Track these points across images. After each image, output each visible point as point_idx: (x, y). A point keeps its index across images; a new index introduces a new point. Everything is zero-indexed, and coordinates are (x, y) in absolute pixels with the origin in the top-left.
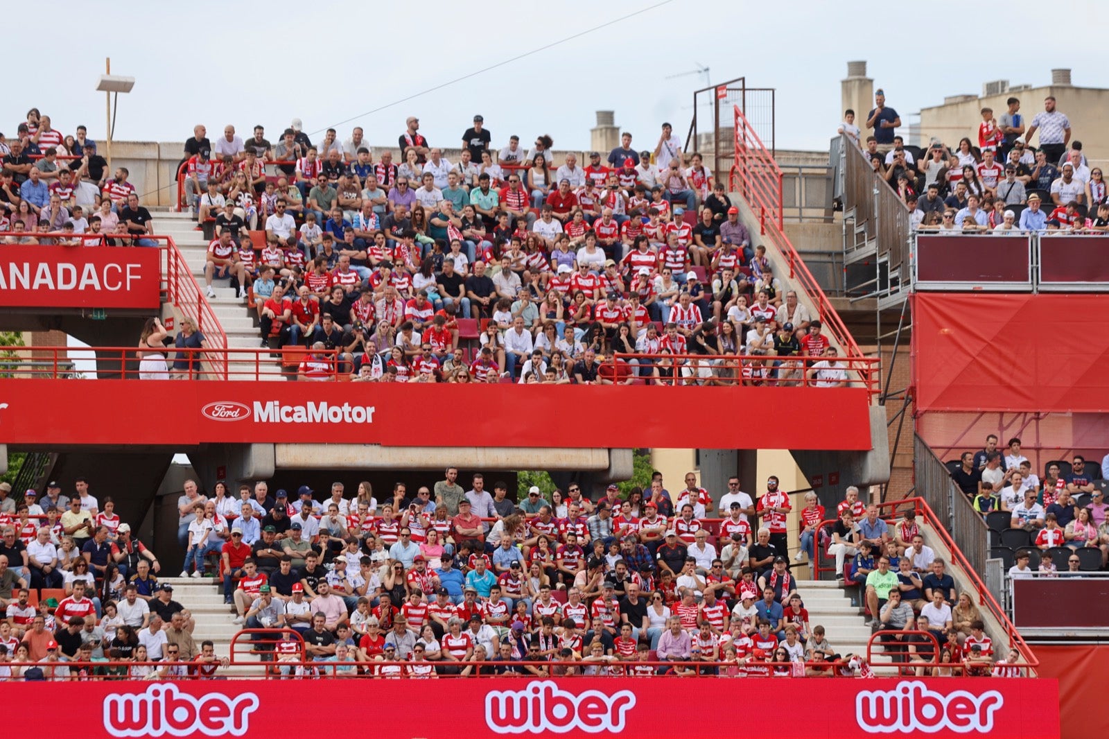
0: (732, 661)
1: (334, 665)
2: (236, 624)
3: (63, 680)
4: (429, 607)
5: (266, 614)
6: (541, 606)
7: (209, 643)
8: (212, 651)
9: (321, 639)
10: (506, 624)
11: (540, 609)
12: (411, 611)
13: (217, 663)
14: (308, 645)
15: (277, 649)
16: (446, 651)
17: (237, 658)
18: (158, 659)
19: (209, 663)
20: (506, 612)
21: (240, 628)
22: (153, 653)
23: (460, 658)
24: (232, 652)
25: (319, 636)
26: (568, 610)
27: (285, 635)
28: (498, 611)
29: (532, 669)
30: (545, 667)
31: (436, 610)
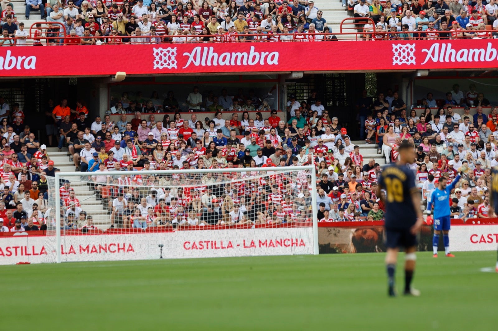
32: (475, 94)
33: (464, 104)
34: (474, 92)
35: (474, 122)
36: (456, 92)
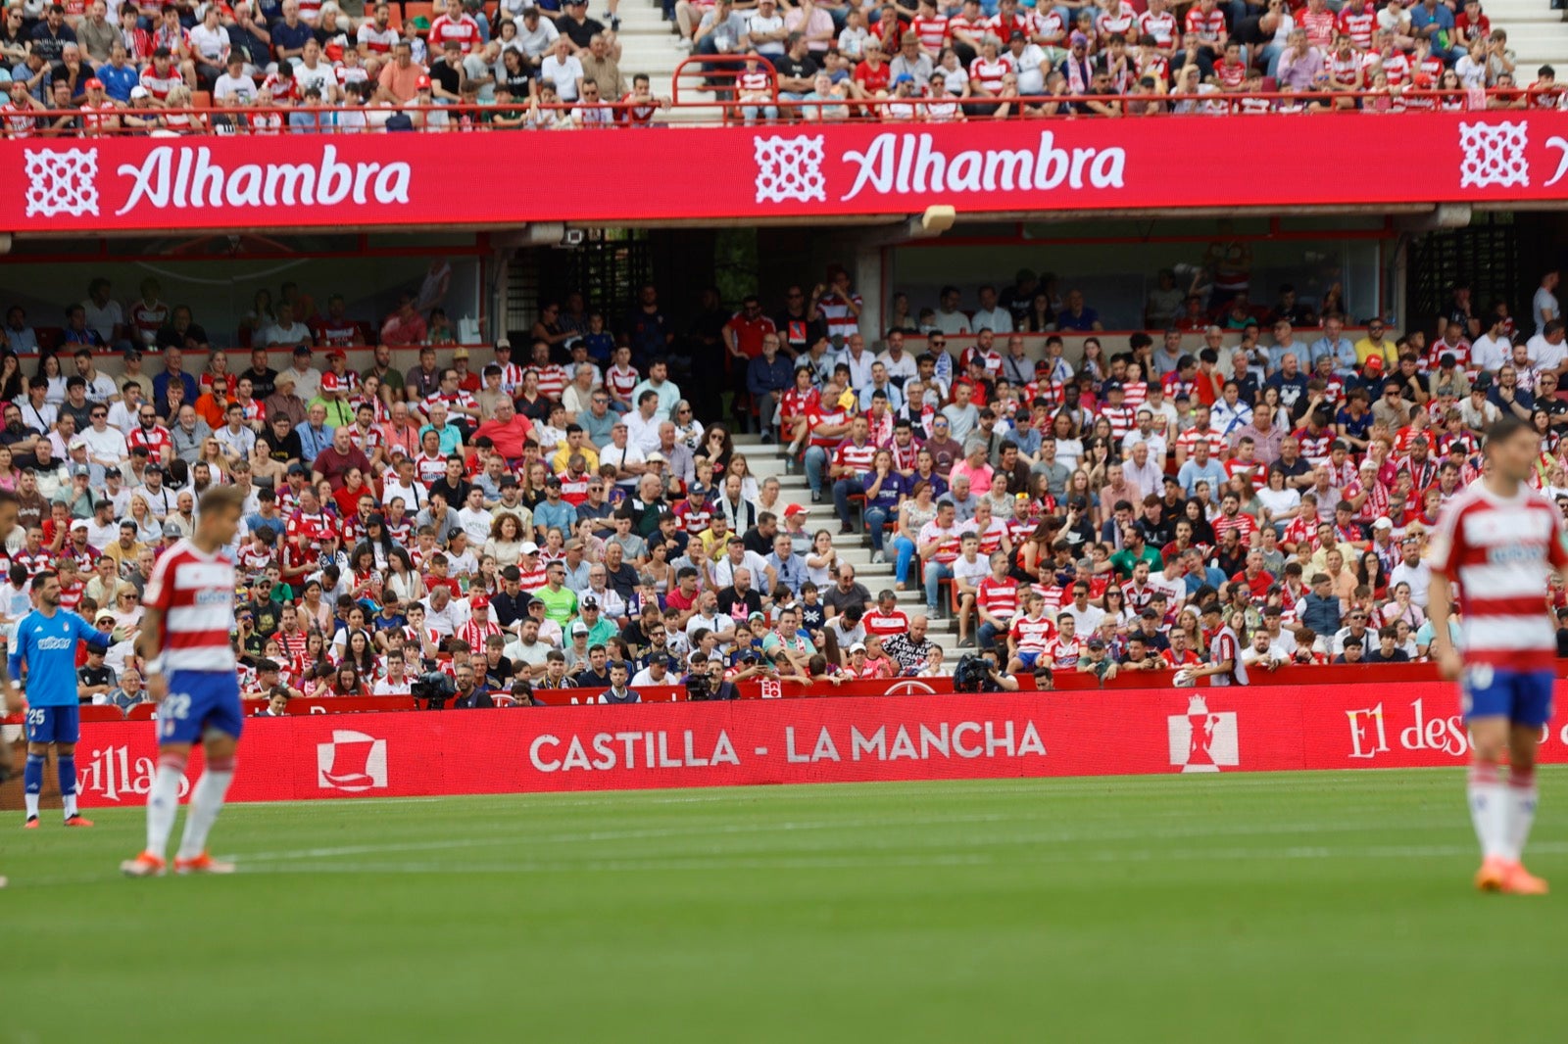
0: (1382, 90)
1: (819, 105)
2: (680, 49)
3: (440, 130)
4: (953, 22)
5: (721, 35)
6: (1108, 19)
7: (644, 77)
8: (647, 88)
9: (799, 68)
10: (1063, 44)
11: (1107, 23)
12: (925, 27)
13: (654, 105)
14: (782, 80)
15: (738, 84)
16: (976, 83)
17: (683, 97)
18: (574, 100)
19: (644, 105)
20: (1061, 27)
21: (685, 55)
22: (565, 91)
23: (997, 93)
24: (675, 89)
25: (797, 64)
26: (1148, 24)
27: (750, 65)
28: (1050, 26)
29: (1098, 106)
30: (1116, 104)
31: (963, 27)
32: (159, 309)
33: (126, 343)
34: (157, 302)
35: (155, 399)
36: (101, 303)
